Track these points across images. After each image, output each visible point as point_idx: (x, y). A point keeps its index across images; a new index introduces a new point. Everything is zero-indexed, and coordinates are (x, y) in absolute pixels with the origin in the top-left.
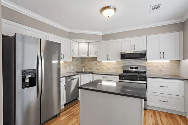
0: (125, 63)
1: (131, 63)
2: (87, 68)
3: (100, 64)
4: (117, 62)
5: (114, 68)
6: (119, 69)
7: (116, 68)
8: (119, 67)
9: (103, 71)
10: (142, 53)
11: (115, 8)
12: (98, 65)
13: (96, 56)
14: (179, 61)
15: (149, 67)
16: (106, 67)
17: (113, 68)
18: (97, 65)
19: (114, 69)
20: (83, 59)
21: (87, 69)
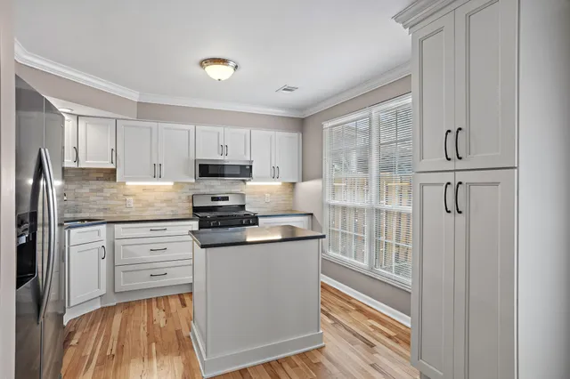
1: (212, 187)
4: (176, 183)
5: (165, 201)
6: (179, 204)
7: (171, 200)
8: (180, 198)
9: (129, 213)
10: (245, 166)
11: (236, 67)
12: (108, 195)
13: (113, 166)
14: (294, 184)
15: (250, 196)
16: (138, 201)
17: (162, 202)
18: (104, 194)
19: (164, 205)
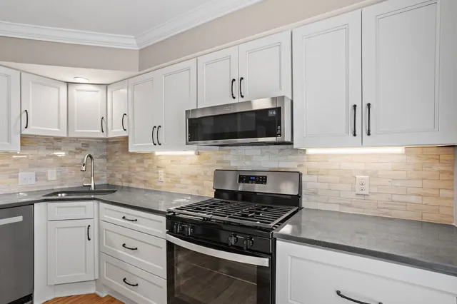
0: (226, 158)
2: (120, 176)
3: (150, 162)
5: (191, 177)
6: (205, 182)
7: (196, 177)
8: (205, 173)
10: (267, 111)
12: (147, 166)
15: (314, 178)
16: (167, 175)
17: (187, 178)
19: (189, 182)
20: (110, 146)
21: (120, 180)
